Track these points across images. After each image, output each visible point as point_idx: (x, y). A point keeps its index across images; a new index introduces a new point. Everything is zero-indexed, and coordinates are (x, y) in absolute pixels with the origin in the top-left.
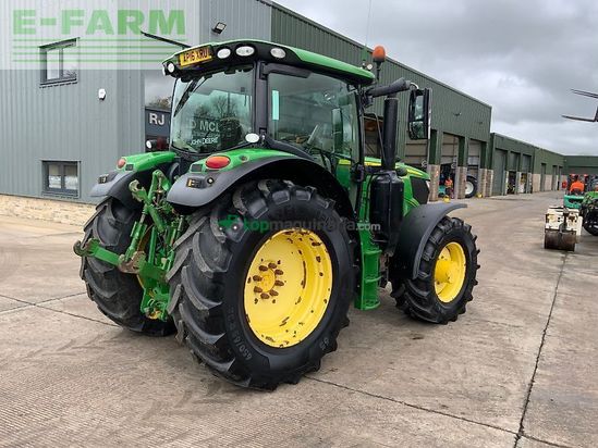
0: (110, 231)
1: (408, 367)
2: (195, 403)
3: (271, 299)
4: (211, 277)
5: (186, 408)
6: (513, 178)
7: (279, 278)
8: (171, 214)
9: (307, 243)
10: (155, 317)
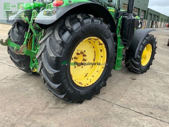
0: (17, 35)
1: (133, 93)
2: (50, 108)
3: (81, 66)
4: (55, 59)
5: (46, 111)
6: (152, 23)
7: (85, 58)
8: (39, 29)
9: (97, 43)
10: (35, 71)
